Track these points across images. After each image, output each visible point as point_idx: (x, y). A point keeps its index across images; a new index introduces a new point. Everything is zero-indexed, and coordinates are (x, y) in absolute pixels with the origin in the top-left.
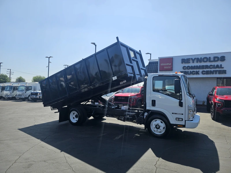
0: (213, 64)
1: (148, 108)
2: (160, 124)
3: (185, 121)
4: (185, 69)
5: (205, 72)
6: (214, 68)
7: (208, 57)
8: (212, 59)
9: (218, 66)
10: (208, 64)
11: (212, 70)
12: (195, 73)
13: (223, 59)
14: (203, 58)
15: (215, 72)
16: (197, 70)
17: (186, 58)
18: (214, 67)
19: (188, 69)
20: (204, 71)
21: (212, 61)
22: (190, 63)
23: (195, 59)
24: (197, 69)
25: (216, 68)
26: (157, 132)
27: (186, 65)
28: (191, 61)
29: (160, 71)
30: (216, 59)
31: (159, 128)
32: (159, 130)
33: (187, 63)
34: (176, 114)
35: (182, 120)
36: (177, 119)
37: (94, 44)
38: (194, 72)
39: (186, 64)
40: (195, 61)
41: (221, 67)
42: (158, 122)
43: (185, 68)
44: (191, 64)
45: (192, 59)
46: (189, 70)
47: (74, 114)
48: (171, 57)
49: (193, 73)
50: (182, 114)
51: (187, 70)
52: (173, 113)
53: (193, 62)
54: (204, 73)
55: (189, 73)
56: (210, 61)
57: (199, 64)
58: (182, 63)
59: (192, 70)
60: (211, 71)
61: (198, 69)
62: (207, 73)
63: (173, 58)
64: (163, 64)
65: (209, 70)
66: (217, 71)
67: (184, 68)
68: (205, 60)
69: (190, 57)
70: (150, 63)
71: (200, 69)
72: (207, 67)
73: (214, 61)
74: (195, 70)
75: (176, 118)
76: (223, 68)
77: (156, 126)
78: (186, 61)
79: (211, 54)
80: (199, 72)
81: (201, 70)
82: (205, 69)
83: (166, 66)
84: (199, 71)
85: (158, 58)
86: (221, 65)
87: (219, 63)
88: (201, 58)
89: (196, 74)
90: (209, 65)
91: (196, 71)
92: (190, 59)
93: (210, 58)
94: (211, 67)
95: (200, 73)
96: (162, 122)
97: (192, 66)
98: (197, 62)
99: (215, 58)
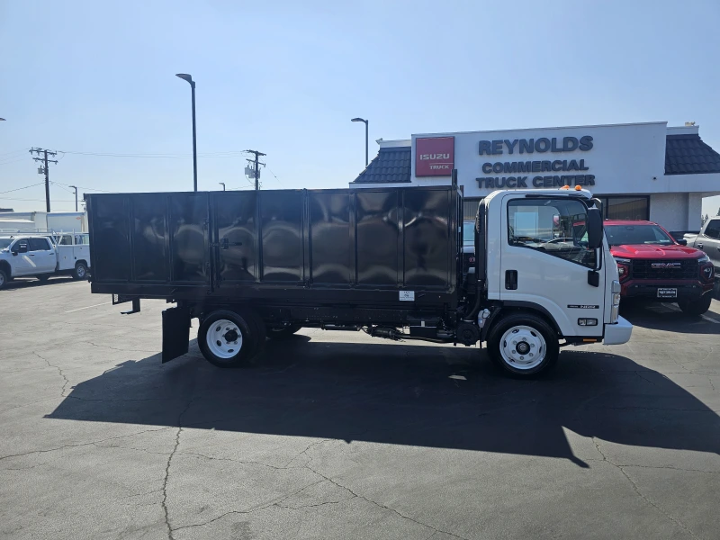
0: (562, 157)
1: (492, 296)
2: (531, 340)
3: (604, 324)
4: (489, 172)
5: (542, 182)
6: (564, 169)
7: (550, 137)
8: (560, 145)
9: (574, 165)
10: (550, 157)
11: (560, 174)
12: (516, 182)
13: (587, 144)
14: (535, 140)
15: (566, 181)
16: (522, 175)
17: (490, 139)
18: (564, 166)
19: (497, 172)
20: (539, 178)
21: (560, 150)
22: (501, 153)
23: (516, 141)
24: (519, 172)
25: (568, 170)
26: (522, 364)
27: (493, 160)
28: (505, 149)
29: (417, 176)
30: (570, 145)
31: (527, 351)
32: (527, 357)
33: (493, 154)
34: (579, 307)
35: (597, 324)
36: (581, 321)
37: (188, 78)
38: (513, 179)
39: (492, 156)
40: (517, 148)
41: (582, 166)
42: (524, 333)
43: (488, 169)
44: (505, 158)
45: (507, 142)
46: (501, 176)
47: (218, 329)
48: (447, 134)
49: (512, 183)
50: (597, 307)
51: (493, 176)
52: (569, 306)
53: (511, 152)
54: (538, 182)
55: (500, 183)
56: (555, 150)
57: (526, 158)
58: (481, 153)
59: (507, 176)
60: (556, 178)
61: (524, 171)
62: (548, 182)
63: (454, 138)
64: (426, 157)
65: (552, 174)
66: (572, 177)
67: (486, 168)
68: (542, 146)
69: (503, 138)
70: (382, 152)
71: (529, 171)
72: (547, 166)
73: (565, 149)
74: (516, 175)
75: (579, 319)
76: (587, 169)
77: (518, 346)
78: (491, 148)
79: (559, 129)
80: (527, 182)
81: (531, 176)
82: (543, 171)
83: (436, 161)
84: (525, 178)
85: (410, 138)
86: (582, 161)
87: (576, 156)
88: (532, 140)
89: (519, 186)
90: (552, 161)
91: (519, 178)
92: (501, 142)
93: (554, 140)
94: (557, 166)
95: (529, 182)
96: (534, 334)
97: (507, 164)
98: (521, 152)
99: (566, 140)
